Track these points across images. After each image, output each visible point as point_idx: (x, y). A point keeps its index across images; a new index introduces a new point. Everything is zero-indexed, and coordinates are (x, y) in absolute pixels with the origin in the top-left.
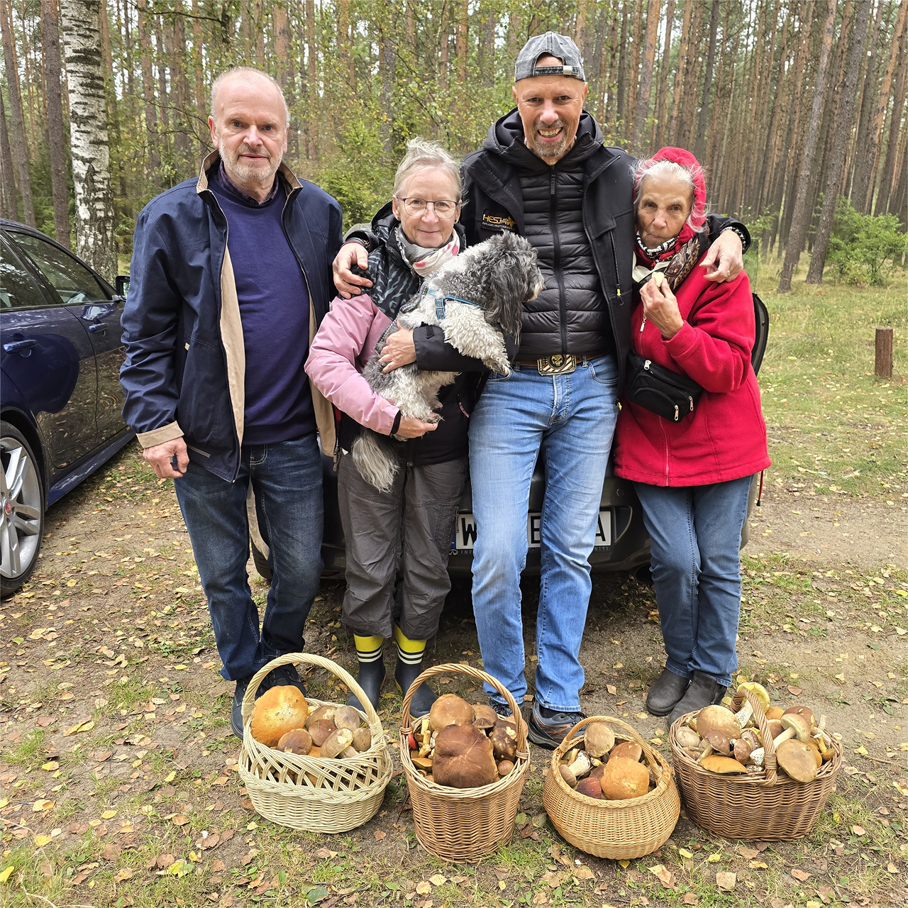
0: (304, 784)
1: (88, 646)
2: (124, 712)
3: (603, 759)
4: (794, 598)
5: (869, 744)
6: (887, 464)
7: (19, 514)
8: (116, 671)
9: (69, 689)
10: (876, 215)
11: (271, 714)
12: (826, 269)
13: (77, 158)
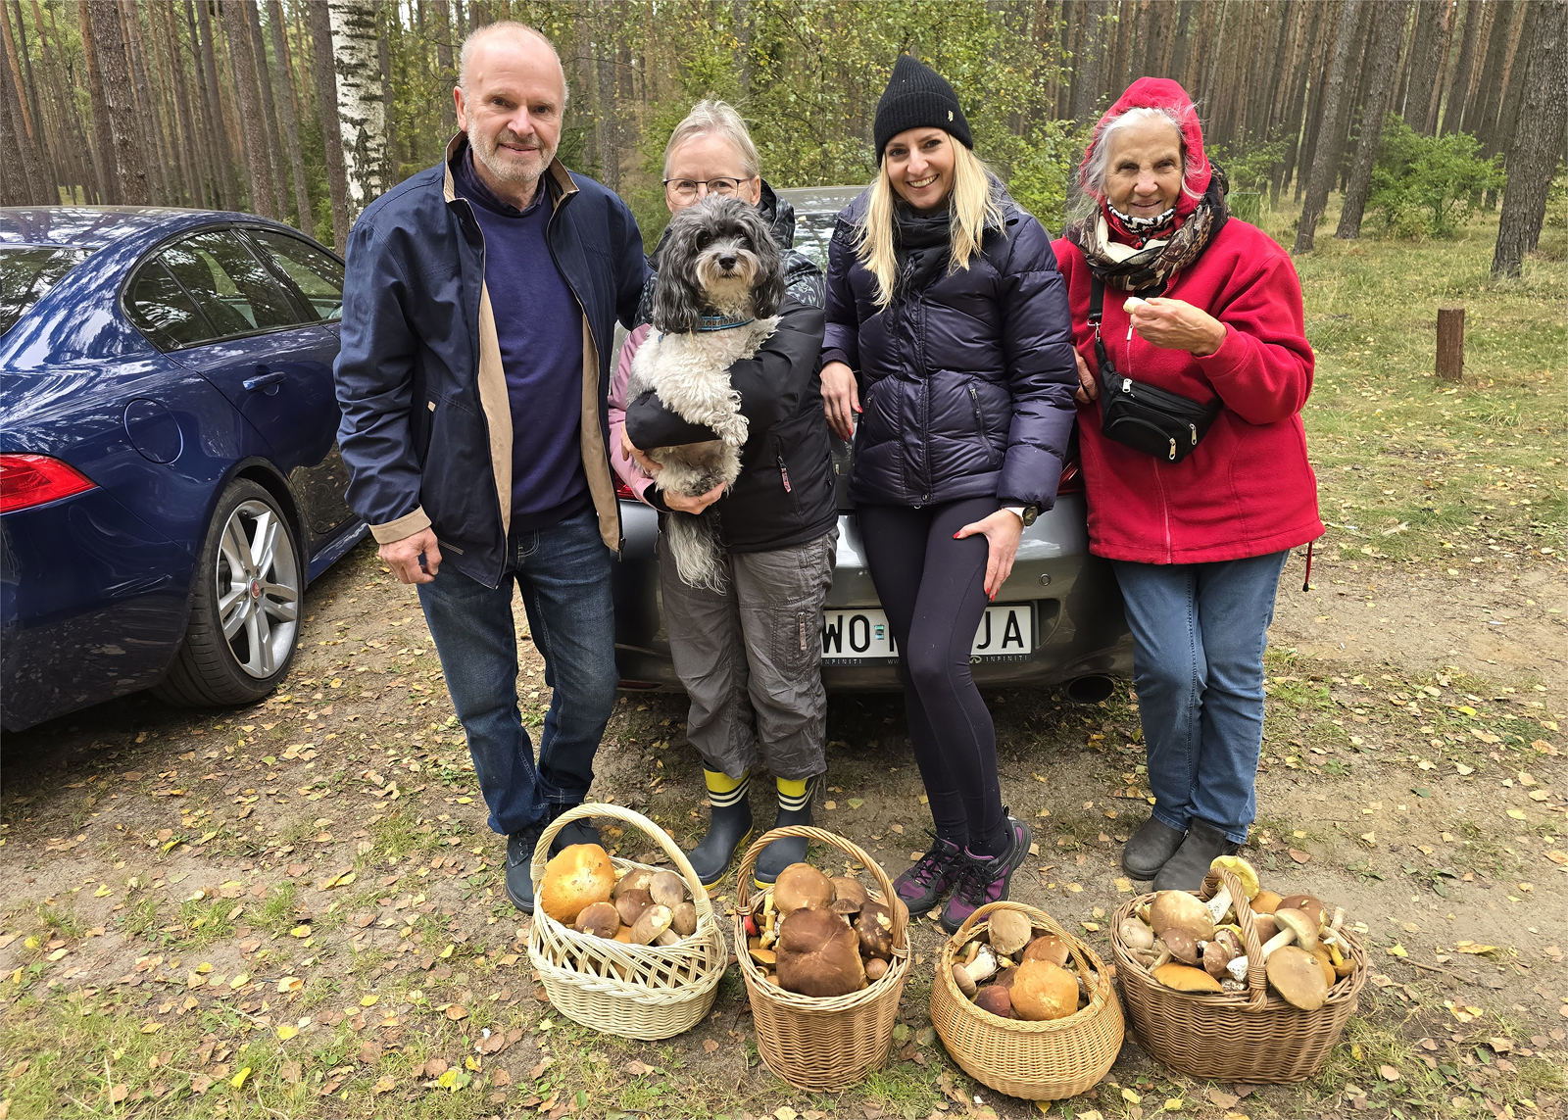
0: (610, 975)
1: (353, 769)
2: (393, 861)
3: (1016, 958)
4: (1303, 716)
5: (1410, 941)
6: (1450, 513)
7: (270, 596)
8: (386, 803)
9: (329, 828)
10: (1442, 136)
11: (567, 882)
12: (1365, 218)
13: (346, 120)
